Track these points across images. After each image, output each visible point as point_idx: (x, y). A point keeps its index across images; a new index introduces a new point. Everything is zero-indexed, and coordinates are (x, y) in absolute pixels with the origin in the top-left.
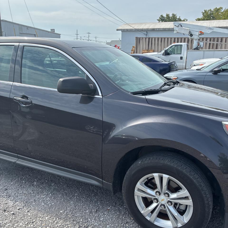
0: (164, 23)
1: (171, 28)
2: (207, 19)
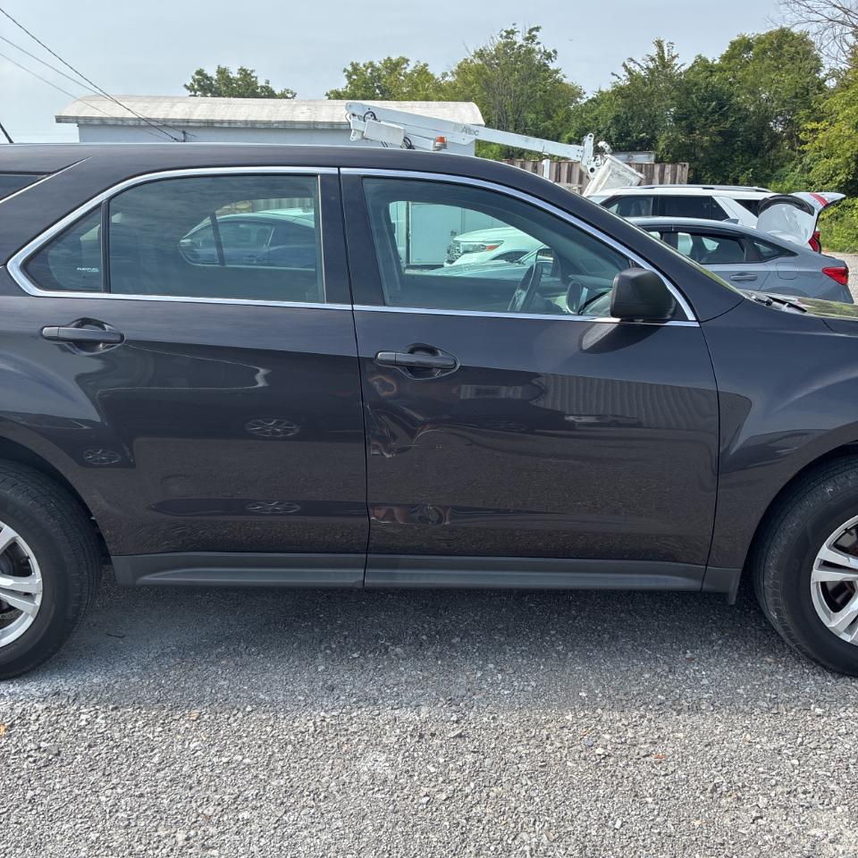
0: (210, 99)
1: (273, 119)
2: (362, 95)
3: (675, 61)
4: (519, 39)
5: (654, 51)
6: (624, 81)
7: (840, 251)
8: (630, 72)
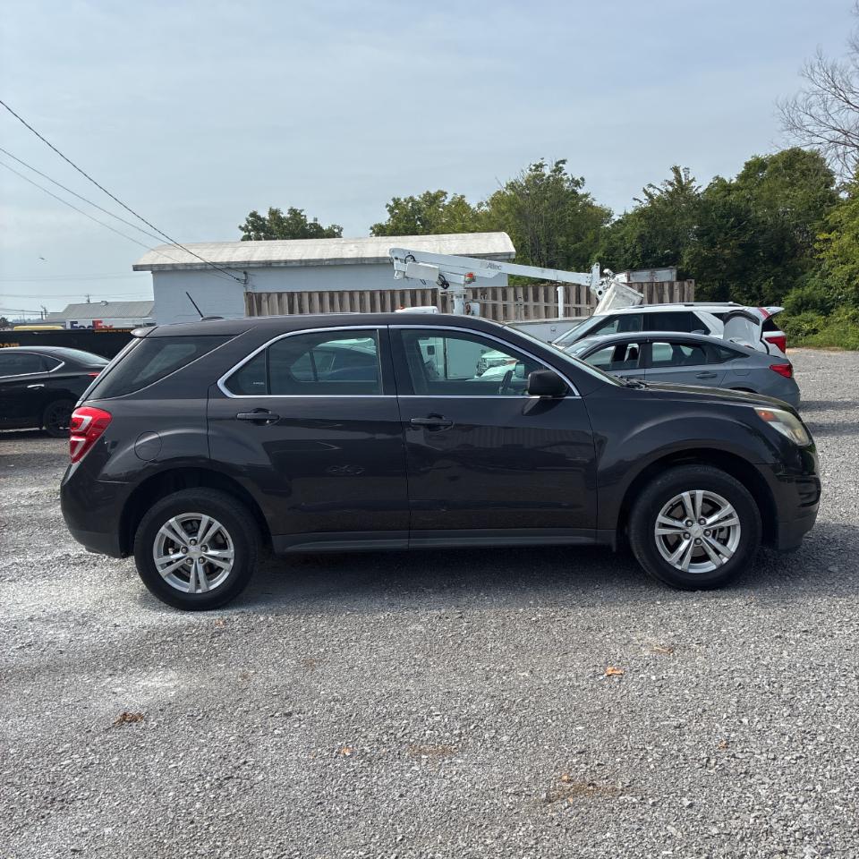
2: (404, 227)
3: (693, 184)
4: (547, 171)
5: (671, 176)
6: (646, 204)
7: (852, 349)
8: (650, 196)
